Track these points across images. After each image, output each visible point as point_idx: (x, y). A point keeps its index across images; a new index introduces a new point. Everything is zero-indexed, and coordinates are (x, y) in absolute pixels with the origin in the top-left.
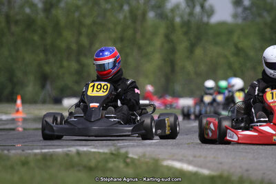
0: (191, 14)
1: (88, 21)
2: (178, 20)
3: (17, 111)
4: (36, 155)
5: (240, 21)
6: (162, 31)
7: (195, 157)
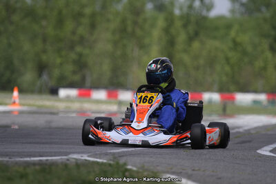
0: (191, 7)
1: (88, 11)
2: (177, 12)
3: (14, 103)
4: (34, 164)
5: (238, 16)
6: (161, 23)
7: (193, 170)
